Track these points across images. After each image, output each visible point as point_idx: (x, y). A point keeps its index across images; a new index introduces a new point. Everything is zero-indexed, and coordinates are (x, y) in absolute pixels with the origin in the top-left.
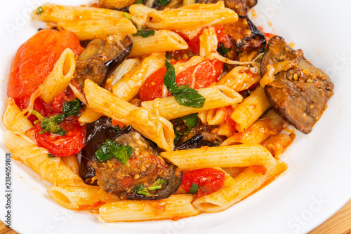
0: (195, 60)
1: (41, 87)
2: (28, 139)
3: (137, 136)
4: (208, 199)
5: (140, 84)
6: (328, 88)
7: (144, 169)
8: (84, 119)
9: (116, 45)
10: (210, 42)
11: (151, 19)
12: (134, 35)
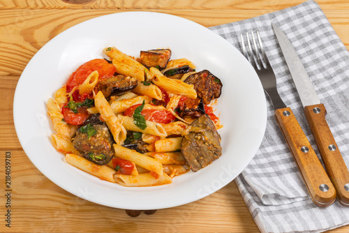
0: (161, 107)
1: (80, 85)
2: (59, 107)
3: (105, 129)
4: (121, 177)
5: (128, 107)
6: (216, 153)
7: (96, 145)
8: (90, 110)
9: (129, 82)
10: (174, 103)
11: (155, 78)
12: (142, 82)
